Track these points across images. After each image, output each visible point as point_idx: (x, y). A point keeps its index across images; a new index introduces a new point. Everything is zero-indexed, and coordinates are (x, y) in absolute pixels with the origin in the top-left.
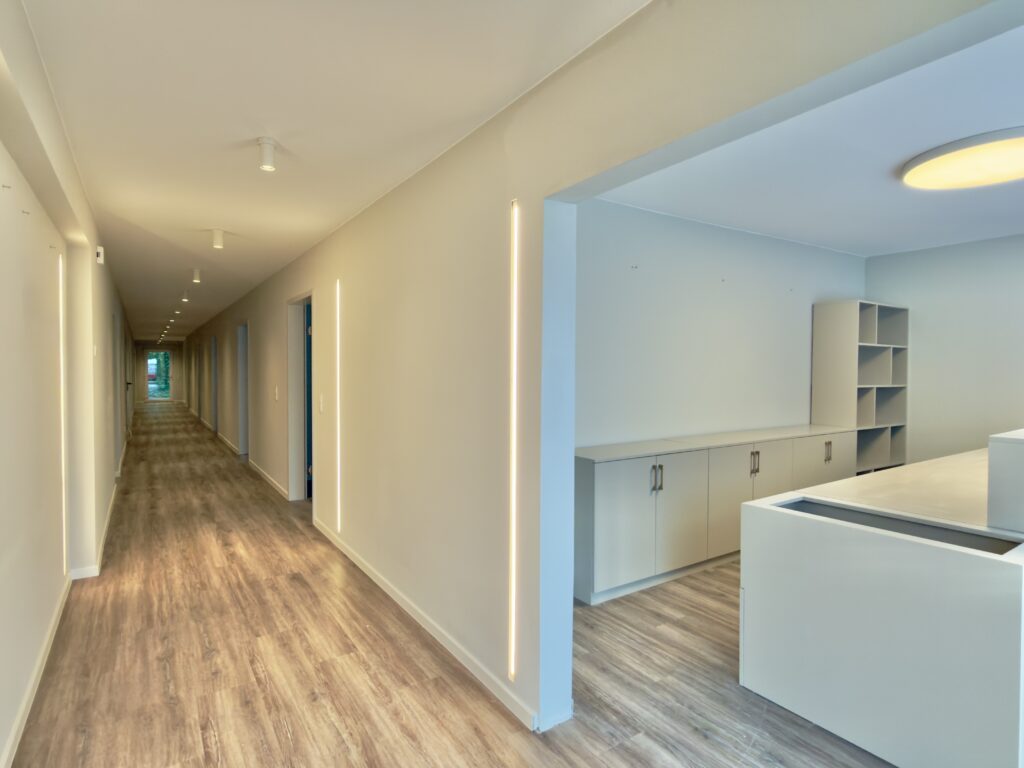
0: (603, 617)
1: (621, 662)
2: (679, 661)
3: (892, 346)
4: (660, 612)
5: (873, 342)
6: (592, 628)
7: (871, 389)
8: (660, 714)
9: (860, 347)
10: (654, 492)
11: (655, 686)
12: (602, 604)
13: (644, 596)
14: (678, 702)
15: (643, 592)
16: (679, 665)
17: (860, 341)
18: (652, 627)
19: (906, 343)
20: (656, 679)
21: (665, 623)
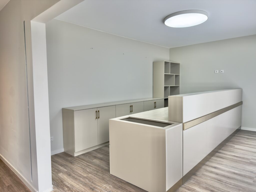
0: (77, 160)
1: (76, 172)
2: (95, 169)
3: (175, 74)
4: (96, 156)
5: (169, 73)
6: (72, 163)
7: (169, 86)
8: (81, 186)
9: (165, 75)
10: (97, 119)
11: (84, 177)
12: (78, 156)
13: (94, 152)
14: (89, 181)
15: (94, 150)
16: (94, 171)
17: (165, 73)
18: (91, 161)
19: (179, 74)
20: (85, 175)
21: (96, 159)
